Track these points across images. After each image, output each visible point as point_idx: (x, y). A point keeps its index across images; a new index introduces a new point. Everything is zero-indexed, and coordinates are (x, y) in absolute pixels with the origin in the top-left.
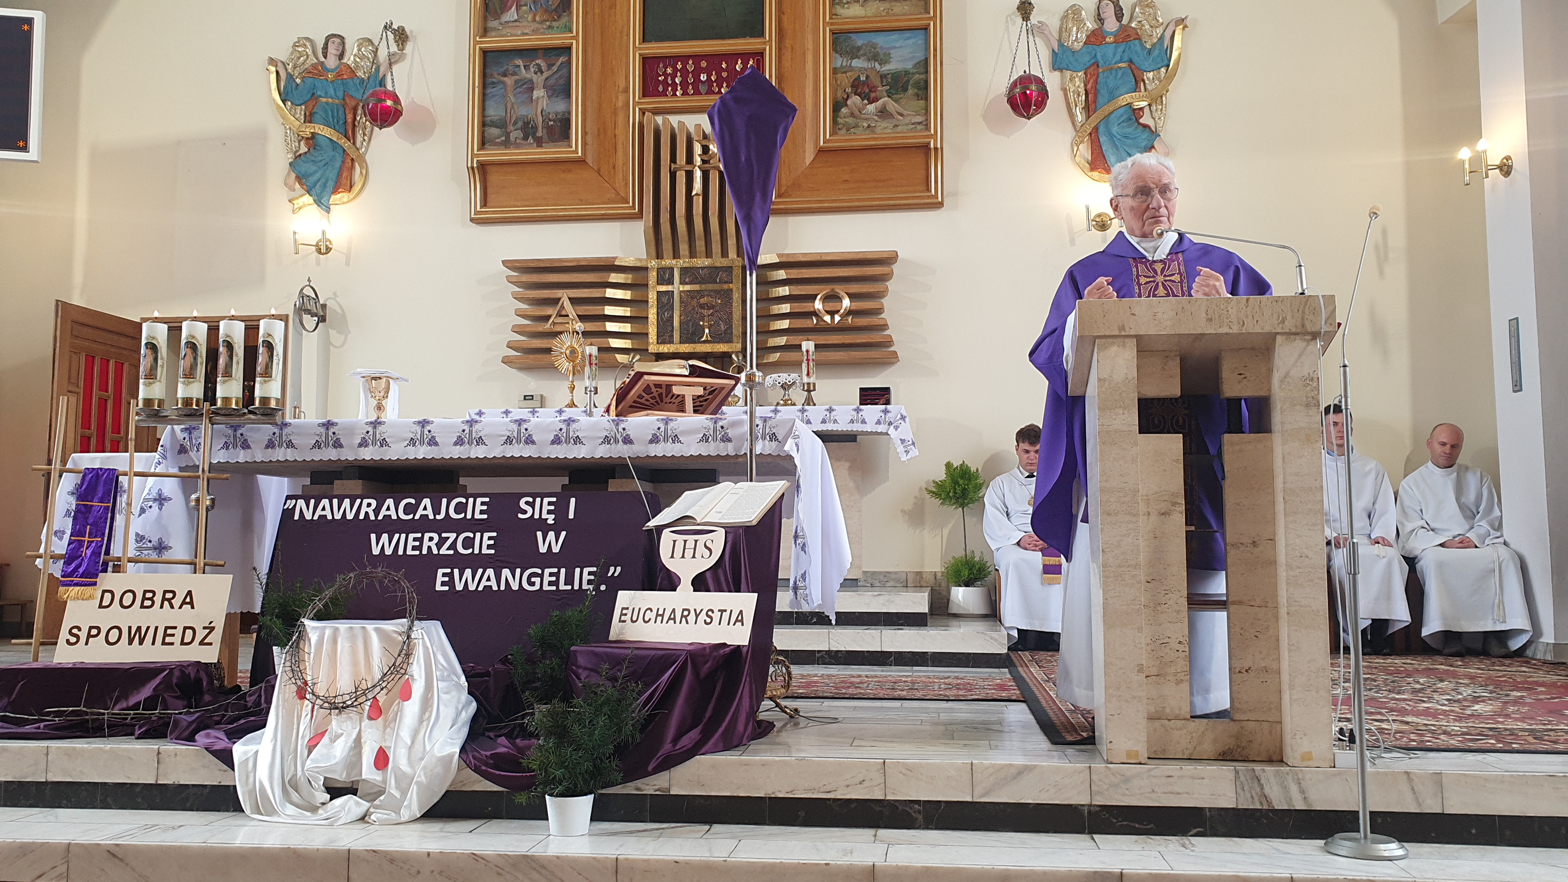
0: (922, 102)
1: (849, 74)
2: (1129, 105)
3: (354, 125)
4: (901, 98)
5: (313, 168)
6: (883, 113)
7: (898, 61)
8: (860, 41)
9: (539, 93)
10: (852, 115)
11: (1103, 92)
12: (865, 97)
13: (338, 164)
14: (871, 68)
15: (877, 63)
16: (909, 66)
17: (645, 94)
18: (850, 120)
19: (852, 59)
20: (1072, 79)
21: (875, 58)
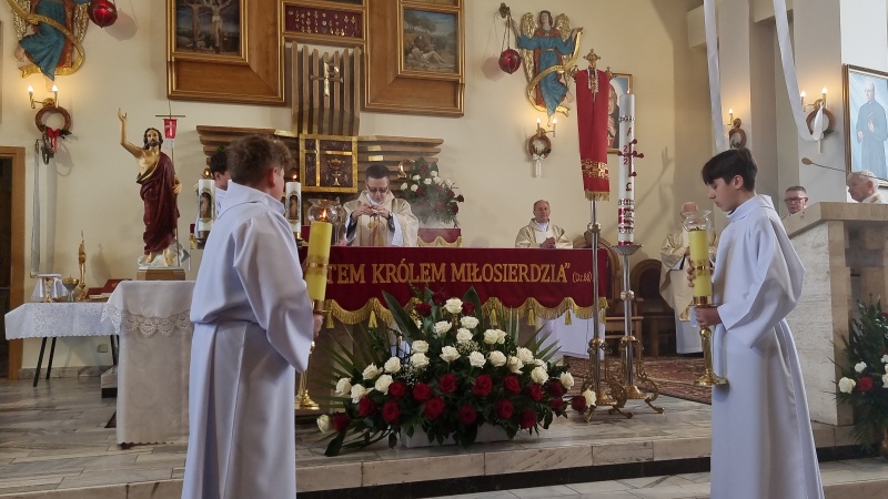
0: (453, 57)
2: (556, 72)
3: (72, 21)
5: (40, 47)
6: (432, 59)
7: (440, 31)
8: (419, 16)
9: (216, 18)
10: (415, 58)
11: (544, 62)
12: (422, 49)
13: (61, 46)
14: (425, 33)
16: (446, 34)
17: (287, 28)
18: (413, 61)
19: (414, 25)
21: (426, 26)
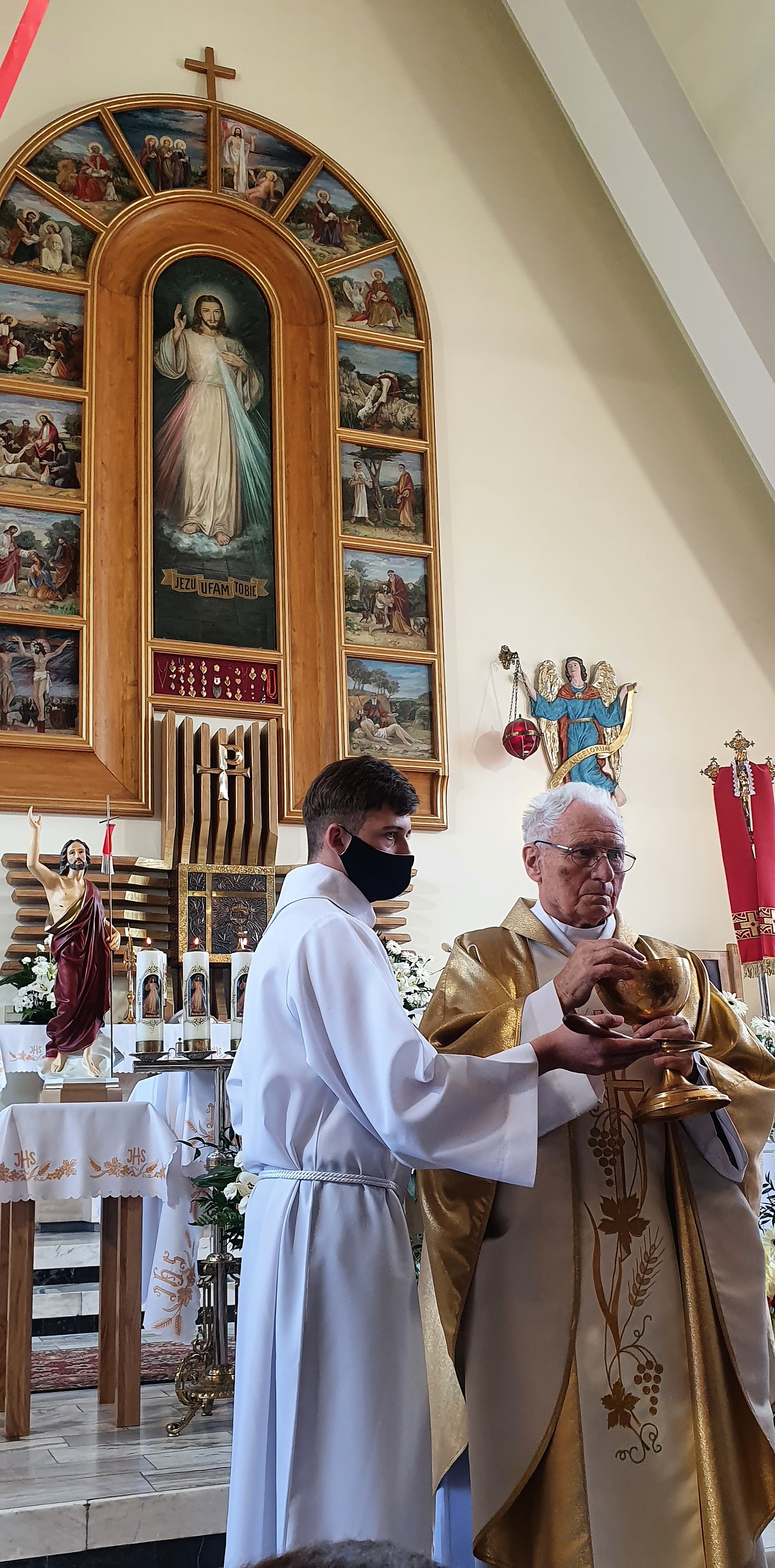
0: (428, 733)
1: (361, 697)
2: (595, 756)
4: (409, 726)
6: (393, 737)
7: (405, 691)
8: (370, 667)
9: (40, 674)
11: (574, 741)
12: (377, 720)
14: (382, 695)
15: (386, 690)
16: (415, 697)
17: (157, 689)
18: (362, 740)
19: (364, 683)
20: (548, 726)
